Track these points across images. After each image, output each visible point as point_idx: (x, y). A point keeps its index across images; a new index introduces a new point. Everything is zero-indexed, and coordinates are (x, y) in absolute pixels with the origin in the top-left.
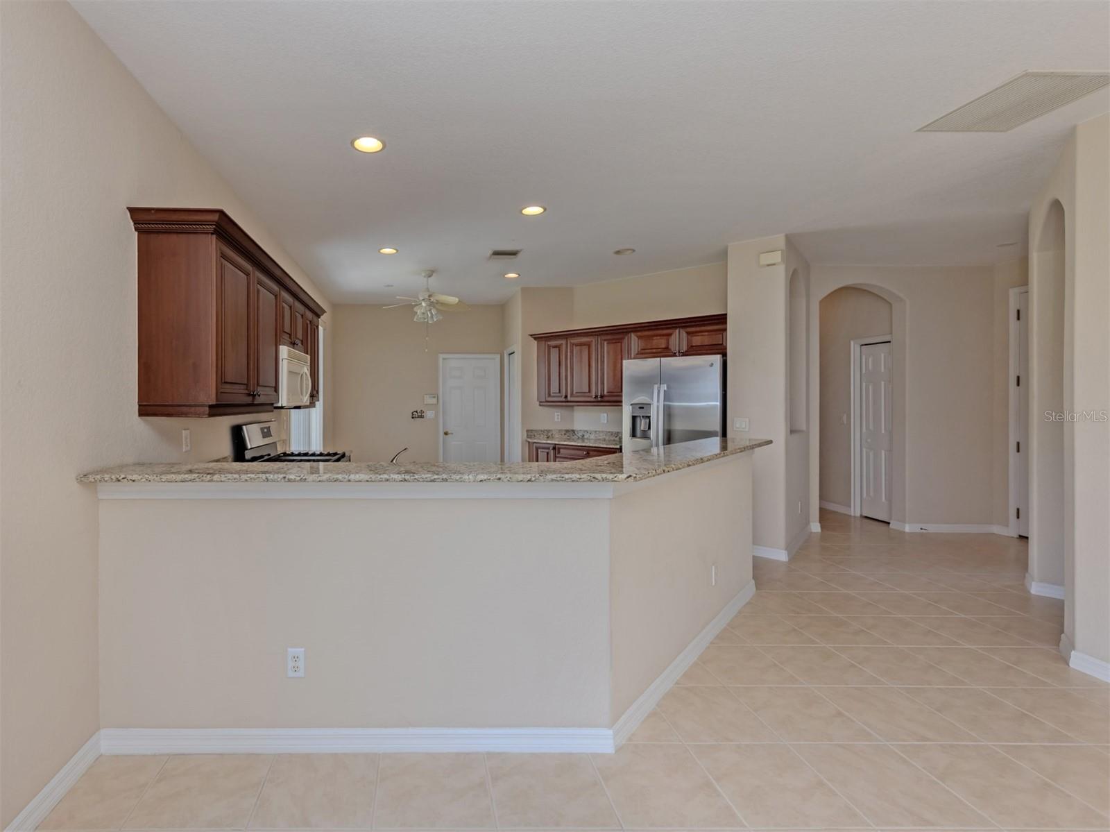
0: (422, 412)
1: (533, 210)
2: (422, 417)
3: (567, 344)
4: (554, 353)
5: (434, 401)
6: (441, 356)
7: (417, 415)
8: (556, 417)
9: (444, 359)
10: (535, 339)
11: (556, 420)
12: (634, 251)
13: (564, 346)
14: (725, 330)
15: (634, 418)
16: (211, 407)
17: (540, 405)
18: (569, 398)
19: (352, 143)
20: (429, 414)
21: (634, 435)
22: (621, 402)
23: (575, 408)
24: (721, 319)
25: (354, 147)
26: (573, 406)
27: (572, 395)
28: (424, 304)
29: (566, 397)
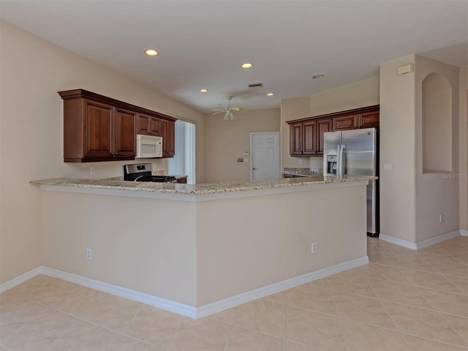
0: (242, 159)
1: (247, 66)
2: (242, 161)
3: (303, 125)
4: (297, 130)
5: (248, 154)
6: (251, 134)
7: (241, 160)
8: (300, 162)
9: (252, 135)
10: (289, 124)
11: (300, 163)
12: (323, 76)
13: (301, 126)
14: (379, 114)
15: (329, 163)
16: (82, 159)
17: (291, 156)
18: (304, 153)
19: (145, 52)
20: (246, 160)
21: (329, 172)
22: (323, 154)
23: (311, 157)
24: (376, 108)
25: (146, 54)
26: (309, 157)
27: (305, 151)
28: (228, 112)
29: (302, 152)
